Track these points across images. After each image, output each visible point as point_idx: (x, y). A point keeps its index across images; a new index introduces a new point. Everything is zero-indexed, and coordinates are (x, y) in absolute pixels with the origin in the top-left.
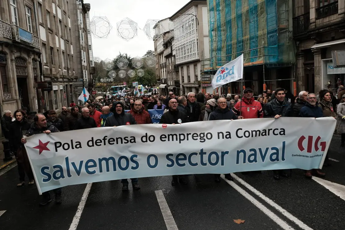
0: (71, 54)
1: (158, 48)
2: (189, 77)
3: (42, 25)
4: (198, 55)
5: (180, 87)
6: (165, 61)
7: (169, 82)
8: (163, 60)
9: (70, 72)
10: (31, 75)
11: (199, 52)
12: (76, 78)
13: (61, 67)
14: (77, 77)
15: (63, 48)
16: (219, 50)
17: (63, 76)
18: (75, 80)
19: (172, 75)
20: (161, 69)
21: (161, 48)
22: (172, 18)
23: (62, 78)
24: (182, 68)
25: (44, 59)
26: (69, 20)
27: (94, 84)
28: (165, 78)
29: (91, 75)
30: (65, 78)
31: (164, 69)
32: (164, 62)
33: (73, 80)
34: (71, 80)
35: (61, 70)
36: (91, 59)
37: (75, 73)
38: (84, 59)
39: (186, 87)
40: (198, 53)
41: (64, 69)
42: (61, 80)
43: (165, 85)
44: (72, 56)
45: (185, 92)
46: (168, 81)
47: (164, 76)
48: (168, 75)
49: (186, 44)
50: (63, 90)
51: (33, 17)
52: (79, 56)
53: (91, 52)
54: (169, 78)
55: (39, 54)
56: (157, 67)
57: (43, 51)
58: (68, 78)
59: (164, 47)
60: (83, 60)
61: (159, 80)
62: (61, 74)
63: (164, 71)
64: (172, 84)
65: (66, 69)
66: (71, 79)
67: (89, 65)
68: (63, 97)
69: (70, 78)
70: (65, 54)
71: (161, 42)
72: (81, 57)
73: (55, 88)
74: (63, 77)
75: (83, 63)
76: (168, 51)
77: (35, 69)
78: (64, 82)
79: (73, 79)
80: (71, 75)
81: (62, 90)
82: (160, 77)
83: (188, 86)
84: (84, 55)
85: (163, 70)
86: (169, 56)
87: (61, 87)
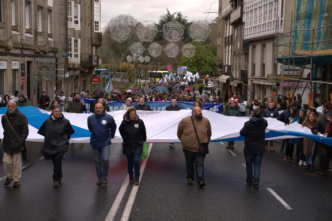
0: (46, 7)
1: (223, 7)
2: (263, 66)
4: (281, 25)
5: (247, 83)
6: (232, 32)
7: (234, 72)
8: (229, 31)
9: (40, 39)
11: (283, 19)
12: (55, 51)
13: (19, 29)
14: (57, 49)
16: (309, 17)
17: (23, 45)
18: (51, 54)
19: (240, 59)
20: (226, 46)
21: (228, 7)
23: (21, 49)
24: (254, 47)
27: (95, 63)
28: (229, 64)
29: (94, 48)
30: (27, 49)
31: (230, 47)
32: (231, 34)
33: (48, 54)
34: (42, 54)
35: (19, 33)
36: (96, 19)
37: (54, 41)
38: (76, 17)
39: (257, 84)
40: (282, 21)
41: (27, 32)
42: (18, 52)
43: (228, 77)
44: (50, 11)
45: (255, 94)
46: (233, 70)
47: (228, 60)
48: (234, 58)
49: (259, 5)
50: (20, 70)
52: (63, 12)
53: (98, 6)
54: (234, 65)
56: (219, 41)
58: (34, 50)
59: (232, 6)
60: (73, 19)
61: (221, 66)
62: (19, 41)
63: (228, 51)
64: (238, 77)
65: (33, 32)
66: (42, 51)
67: (92, 30)
68: (18, 84)
69: (38, 50)
70: (33, 6)
72: (66, 14)
74: (23, 47)
75: (71, 25)
76: (236, 14)
78: (23, 56)
79: (47, 51)
80: (42, 44)
81: (18, 69)
82: (222, 60)
83: (262, 83)
84: (76, 10)
85: (228, 48)
86: (238, 23)
87: (16, 65)
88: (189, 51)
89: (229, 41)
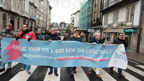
0: (44, 21)
3: (37, 14)
8: (72, 25)
10: (33, 26)
12: (45, 28)
15: (42, 20)
21: (72, 22)
22: (74, 14)
24: (75, 28)
25: (37, 22)
26: (45, 12)
36: (50, 23)
37: (45, 26)
47: (72, 30)
51: (36, 13)
53: (51, 21)
55: (36, 21)
56: (70, 27)
57: (37, 21)
65: (42, 25)
67: (50, 25)
71: (72, 20)
72: (47, 22)
73: (38, 30)
74: (41, 27)
75: (47, 24)
77: (34, 25)
80: (43, 27)
84: (48, 22)
86: (73, 25)
87: (40, 30)
88: (65, 28)
89: (72, 27)
